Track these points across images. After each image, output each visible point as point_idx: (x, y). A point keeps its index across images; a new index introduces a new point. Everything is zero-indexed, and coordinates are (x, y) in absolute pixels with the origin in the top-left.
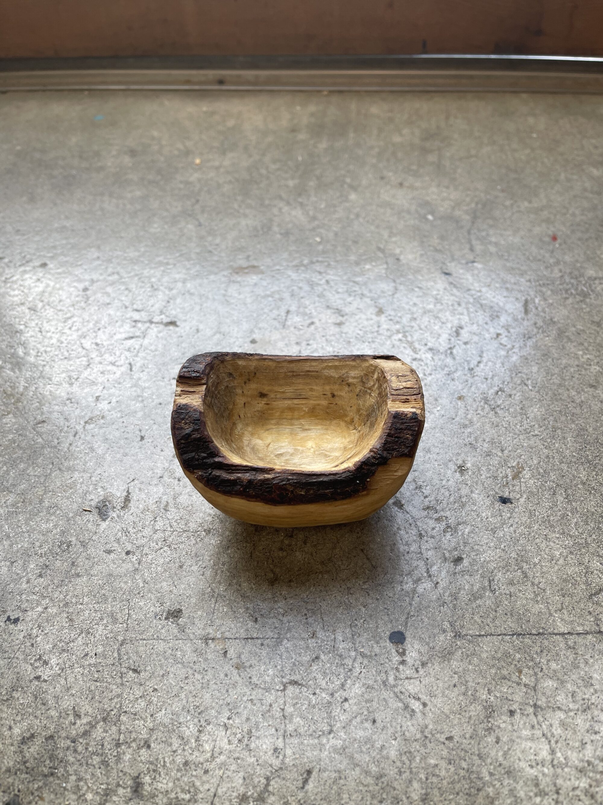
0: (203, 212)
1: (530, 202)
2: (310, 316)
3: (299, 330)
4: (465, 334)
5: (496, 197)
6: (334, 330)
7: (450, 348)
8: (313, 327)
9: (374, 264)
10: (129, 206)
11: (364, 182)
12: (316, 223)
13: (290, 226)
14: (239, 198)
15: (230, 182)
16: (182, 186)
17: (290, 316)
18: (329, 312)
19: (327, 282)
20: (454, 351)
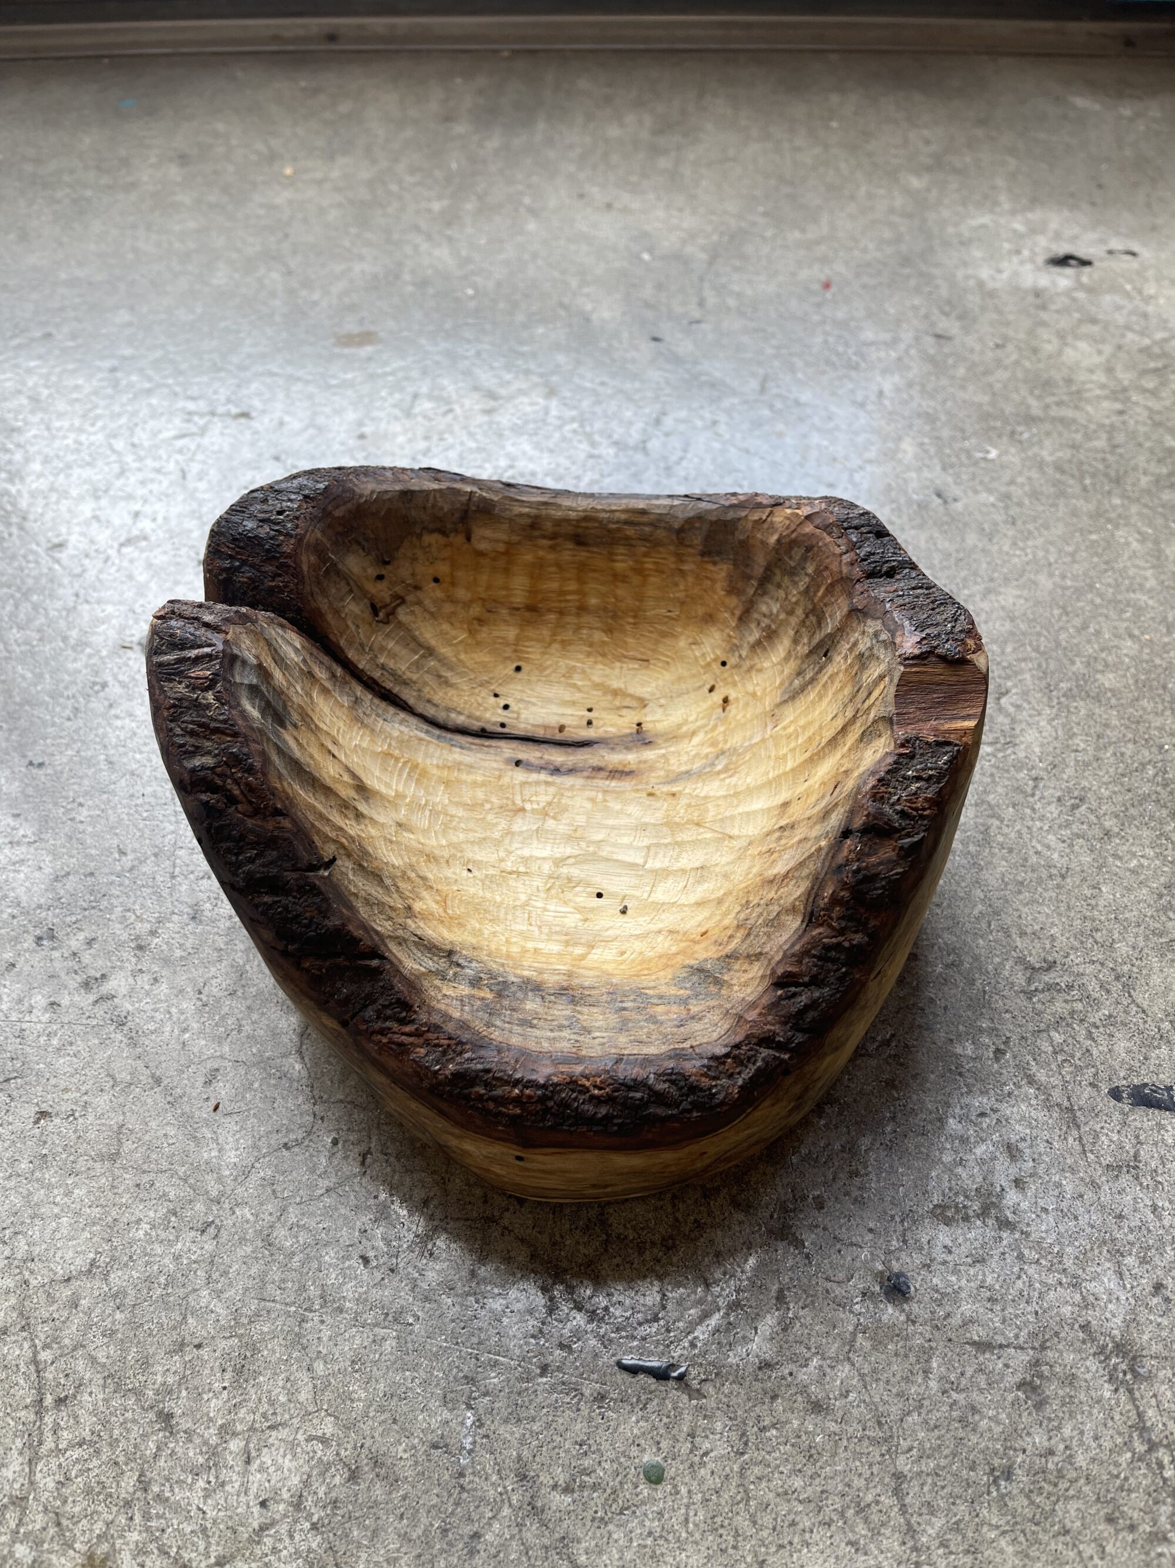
0: (294, 252)
1: (803, 231)
2: (448, 401)
3: (430, 419)
4: (668, 422)
5: (754, 224)
6: (482, 419)
7: (644, 442)
8: (450, 416)
9: (551, 326)
10: (177, 245)
11: (552, 203)
12: (471, 267)
13: (430, 272)
14: (353, 230)
15: (340, 205)
16: (262, 212)
17: (418, 402)
18: (476, 396)
19: (478, 354)
20: (649, 445)
